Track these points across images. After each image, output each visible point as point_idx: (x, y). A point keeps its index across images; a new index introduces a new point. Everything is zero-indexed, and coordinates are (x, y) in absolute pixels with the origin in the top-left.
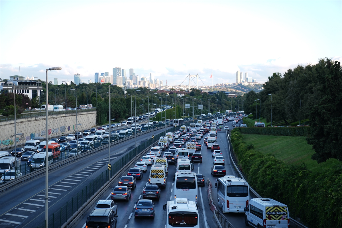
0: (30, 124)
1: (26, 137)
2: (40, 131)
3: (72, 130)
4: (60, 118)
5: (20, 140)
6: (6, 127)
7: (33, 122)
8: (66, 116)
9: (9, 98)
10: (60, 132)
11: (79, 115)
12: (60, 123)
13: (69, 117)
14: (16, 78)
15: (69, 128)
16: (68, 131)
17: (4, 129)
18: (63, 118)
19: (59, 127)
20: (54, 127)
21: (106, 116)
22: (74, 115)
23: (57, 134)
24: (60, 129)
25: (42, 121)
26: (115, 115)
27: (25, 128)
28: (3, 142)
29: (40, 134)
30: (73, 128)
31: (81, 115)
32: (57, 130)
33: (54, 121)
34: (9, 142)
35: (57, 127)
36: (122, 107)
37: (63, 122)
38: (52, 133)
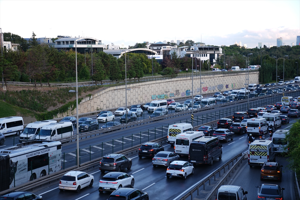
0: (185, 83)
1: (181, 93)
2: (196, 88)
3: (230, 88)
4: (218, 78)
5: (175, 95)
6: (161, 84)
7: (188, 81)
8: (224, 76)
9: (184, 61)
10: (218, 89)
11: (238, 75)
12: (218, 82)
13: (228, 77)
14: (198, 45)
15: (227, 86)
16: (226, 89)
17: (159, 86)
18: (220, 77)
19: (216, 85)
20: (211, 85)
21: (271, 76)
22: (233, 75)
23: (214, 91)
24: (217, 87)
25: (198, 80)
26: (280, 75)
27: (180, 86)
28: (158, 96)
29: (196, 90)
30: (231, 86)
31: (241, 75)
32: (214, 88)
33: (211, 80)
34: (164, 96)
35: (214, 85)
36: (289, 68)
37: (220, 81)
38: (208, 90)
